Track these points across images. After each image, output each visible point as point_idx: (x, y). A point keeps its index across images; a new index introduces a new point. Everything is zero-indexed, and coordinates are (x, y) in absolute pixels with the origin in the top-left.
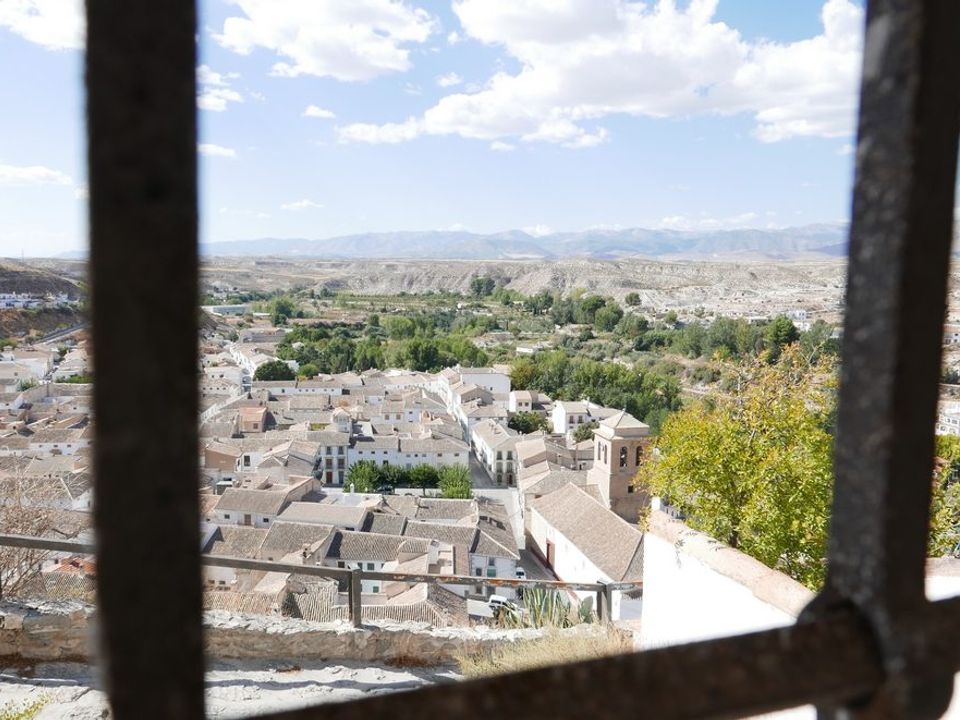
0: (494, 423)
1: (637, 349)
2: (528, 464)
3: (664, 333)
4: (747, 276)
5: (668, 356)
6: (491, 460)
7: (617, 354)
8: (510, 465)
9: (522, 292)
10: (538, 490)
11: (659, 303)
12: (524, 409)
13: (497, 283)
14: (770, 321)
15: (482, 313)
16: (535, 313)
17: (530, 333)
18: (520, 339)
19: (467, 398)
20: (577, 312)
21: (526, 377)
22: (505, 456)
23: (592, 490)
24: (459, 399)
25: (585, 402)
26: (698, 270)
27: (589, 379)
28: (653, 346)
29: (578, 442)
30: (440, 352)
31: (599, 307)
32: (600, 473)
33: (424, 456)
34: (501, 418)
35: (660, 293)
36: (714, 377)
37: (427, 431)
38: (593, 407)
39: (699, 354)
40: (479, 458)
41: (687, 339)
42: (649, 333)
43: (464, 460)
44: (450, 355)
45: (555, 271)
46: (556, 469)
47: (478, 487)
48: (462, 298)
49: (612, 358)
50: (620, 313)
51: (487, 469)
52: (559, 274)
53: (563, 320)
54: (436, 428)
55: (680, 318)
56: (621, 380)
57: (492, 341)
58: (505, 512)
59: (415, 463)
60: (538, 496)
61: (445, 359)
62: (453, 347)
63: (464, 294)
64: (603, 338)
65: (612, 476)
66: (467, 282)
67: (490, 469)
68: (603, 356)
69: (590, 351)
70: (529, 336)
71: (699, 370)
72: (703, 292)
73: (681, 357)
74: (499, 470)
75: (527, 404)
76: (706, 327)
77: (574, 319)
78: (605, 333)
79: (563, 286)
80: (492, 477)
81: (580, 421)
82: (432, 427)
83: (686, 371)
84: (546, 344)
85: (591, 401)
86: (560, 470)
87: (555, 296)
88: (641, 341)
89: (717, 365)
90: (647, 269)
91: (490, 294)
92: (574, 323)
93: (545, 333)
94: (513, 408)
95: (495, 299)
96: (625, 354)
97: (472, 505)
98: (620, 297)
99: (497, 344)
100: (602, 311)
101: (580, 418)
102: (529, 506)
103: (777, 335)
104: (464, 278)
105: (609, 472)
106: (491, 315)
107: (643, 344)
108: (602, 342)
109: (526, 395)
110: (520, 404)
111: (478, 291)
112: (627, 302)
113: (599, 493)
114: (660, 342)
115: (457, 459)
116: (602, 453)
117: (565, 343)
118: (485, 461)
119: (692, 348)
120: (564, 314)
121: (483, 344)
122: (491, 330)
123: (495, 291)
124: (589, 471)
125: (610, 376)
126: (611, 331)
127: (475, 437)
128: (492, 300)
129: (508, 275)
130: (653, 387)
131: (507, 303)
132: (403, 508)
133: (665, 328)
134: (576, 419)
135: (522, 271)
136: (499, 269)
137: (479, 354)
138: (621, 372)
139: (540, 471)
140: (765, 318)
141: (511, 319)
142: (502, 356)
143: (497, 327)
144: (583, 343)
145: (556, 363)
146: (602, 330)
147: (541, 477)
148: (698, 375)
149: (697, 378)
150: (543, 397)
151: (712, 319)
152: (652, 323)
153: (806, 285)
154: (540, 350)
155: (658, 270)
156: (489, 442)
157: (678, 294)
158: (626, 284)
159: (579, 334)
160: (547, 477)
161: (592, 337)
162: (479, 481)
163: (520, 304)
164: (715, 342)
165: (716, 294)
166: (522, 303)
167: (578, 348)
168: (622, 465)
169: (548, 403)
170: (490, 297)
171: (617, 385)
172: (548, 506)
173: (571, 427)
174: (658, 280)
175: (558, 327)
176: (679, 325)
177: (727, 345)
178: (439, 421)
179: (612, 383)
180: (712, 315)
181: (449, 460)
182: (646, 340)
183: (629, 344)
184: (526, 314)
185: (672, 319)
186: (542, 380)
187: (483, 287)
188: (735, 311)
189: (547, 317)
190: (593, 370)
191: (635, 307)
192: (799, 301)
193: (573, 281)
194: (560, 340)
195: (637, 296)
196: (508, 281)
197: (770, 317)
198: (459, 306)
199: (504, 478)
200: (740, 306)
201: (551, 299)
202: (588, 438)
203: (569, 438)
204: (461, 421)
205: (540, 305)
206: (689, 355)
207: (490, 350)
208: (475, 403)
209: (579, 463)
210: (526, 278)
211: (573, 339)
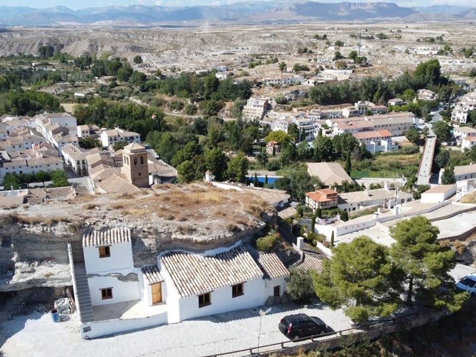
0: (72, 145)
1: (142, 92)
2: (93, 166)
3: (156, 82)
4: (199, 40)
5: (158, 96)
6: (74, 165)
7: (131, 94)
8: (84, 167)
9: (72, 54)
10: (100, 178)
11: (153, 61)
12: (86, 134)
13: (55, 48)
14: (209, 72)
15: (49, 69)
16: (82, 69)
17: (81, 82)
18: (76, 87)
19: (55, 132)
20: (107, 69)
21: (84, 116)
22: (81, 162)
23: (123, 176)
24: (51, 133)
25: (117, 129)
26: (173, 38)
27: (117, 113)
28: (150, 89)
29: (115, 151)
30: (31, 101)
31: (119, 67)
32: (126, 169)
33: (41, 166)
34: (75, 142)
35: (152, 55)
36: (181, 107)
37: (39, 154)
38: (121, 131)
39: (173, 94)
40: (67, 163)
41: (167, 87)
42: (148, 82)
43: (61, 167)
44: (38, 103)
45: (91, 40)
46: (106, 167)
47: (70, 178)
48: (34, 58)
49: (129, 97)
50: (131, 71)
51: (73, 169)
52: (93, 43)
53: (99, 74)
54: (44, 152)
55: (163, 73)
56: (134, 113)
57: (59, 89)
58: (86, 190)
59: (37, 171)
60: (100, 181)
61: (35, 105)
62: (38, 97)
63: (35, 55)
64: (123, 85)
65: (131, 170)
66: (36, 47)
67: (74, 169)
68: (124, 96)
69: (117, 93)
70: (81, 85)
71: (173, 103)
72: (176, 53)
73: (164, 95)
74: (79, 169)
75: (87, 132)
76: (177, 78)
77: (106, 73)
78: (124, 83)
79: (97, 50)
80: (76, 173)
81: (115, 140)
82: (42, 152)
83: (167, 103)
84: (91, 90)
85: (120, 128)
86: (108, 168)
87: (92, 56)
88: (143, 87)
89: (182, 100)
90: (145, 37)
91: (52, 55)
92: (106, 75)
93: (90, 82)
94: (80, 135)
95: (55, 59)
96: (136, 95)
97: (71, 189)
98: (130, 57)
99: (63, 90)
100: (121, 70)
101: (115, 138)
102: (97, 186)
103: (209, 84)
104: (33, 45)
105: (130, 168)
106: (54, 70)
107: (144, 89)
108: (123, 88)
109: (86, 127)
110: (84, 132)
111: (44, 53)
112: (135, 61)
113: (127, 177)
114: (154, 87)
115: (57, 166)
116: (126, 160)
117: (102, 89)
118: (71, 165)
119: (170, 91)
120: (99, 70)
121: (53, 91)
122: (57, 82)
123: (54, 53)
124: (121, 168)
125: (129, 112)
126: (127, 81)
127: (63, 153)
128: (54, 60)
129: (62, 42)
130: (151, 115)
131: (64, 62)
132: (39, 194)
133: (156, 79)
134: (113, 138)
135: (70, 41)
136: (55, 39)
137: (54, 102)
138: (134, 108)
139: (99, 169)
140: (206, 71)
141: (68, 73)
142: (67, 99)
143: (60, 80)
144: (112, 89)
145: (98, 105)
146: (122, 81)
147: (100, 172)
148: (173, 106)
149: (173, 107)
150: (95, 127)
151: (179, 73)
152: (149, 76)
153: (229, 47)
154: (88, 94)
155: (151, 38)
156: (71, 156)
157: (162, 55)
158: (134, 49)
159: (110, 83)
160: (103, 172)
161: (116, 85)
162: (69, 175)
163: (72, 62)
164: (180, 88)
165: (183, 54)
166: (73, 61)
167: (110, 92)
168: (135, 165)
169: (97, 130)
170: (52, 58)
171: (132, 116)
172: (105, 185)
173: (111, 143)
174: (151, 44)
175: (97, 78)
176: (163, 77)
177: (186, 89)
178: (45, 149)
179: (129, 115)
180: (179, 70)
181: (54, 168)
182: (146, 85)
183: (137, 89)
184: (76, 68)
185: (159, 74)
186: (93, 117)
187: (47, 52)
188: (191, 67)
189: (89, 72)
190: (119, 108)
191: (140, 65)
192: (223, 61)
193: (102, 47)
194: (99, 88)
195: (140, 58)
196: (62, 46)
197: (208, 70)
198: (33, 64)
199: (82, 172)
200: (193, 64)
201: (90, 59)
202: (120, 149)
203: (111, 148)
204: (54, 145)
205: (84, 62)
206: (169, 94)
207: (59, 95)
208: (60, 134)
209: (116, 163)
210: (73, 45)
211: (106, 86)
